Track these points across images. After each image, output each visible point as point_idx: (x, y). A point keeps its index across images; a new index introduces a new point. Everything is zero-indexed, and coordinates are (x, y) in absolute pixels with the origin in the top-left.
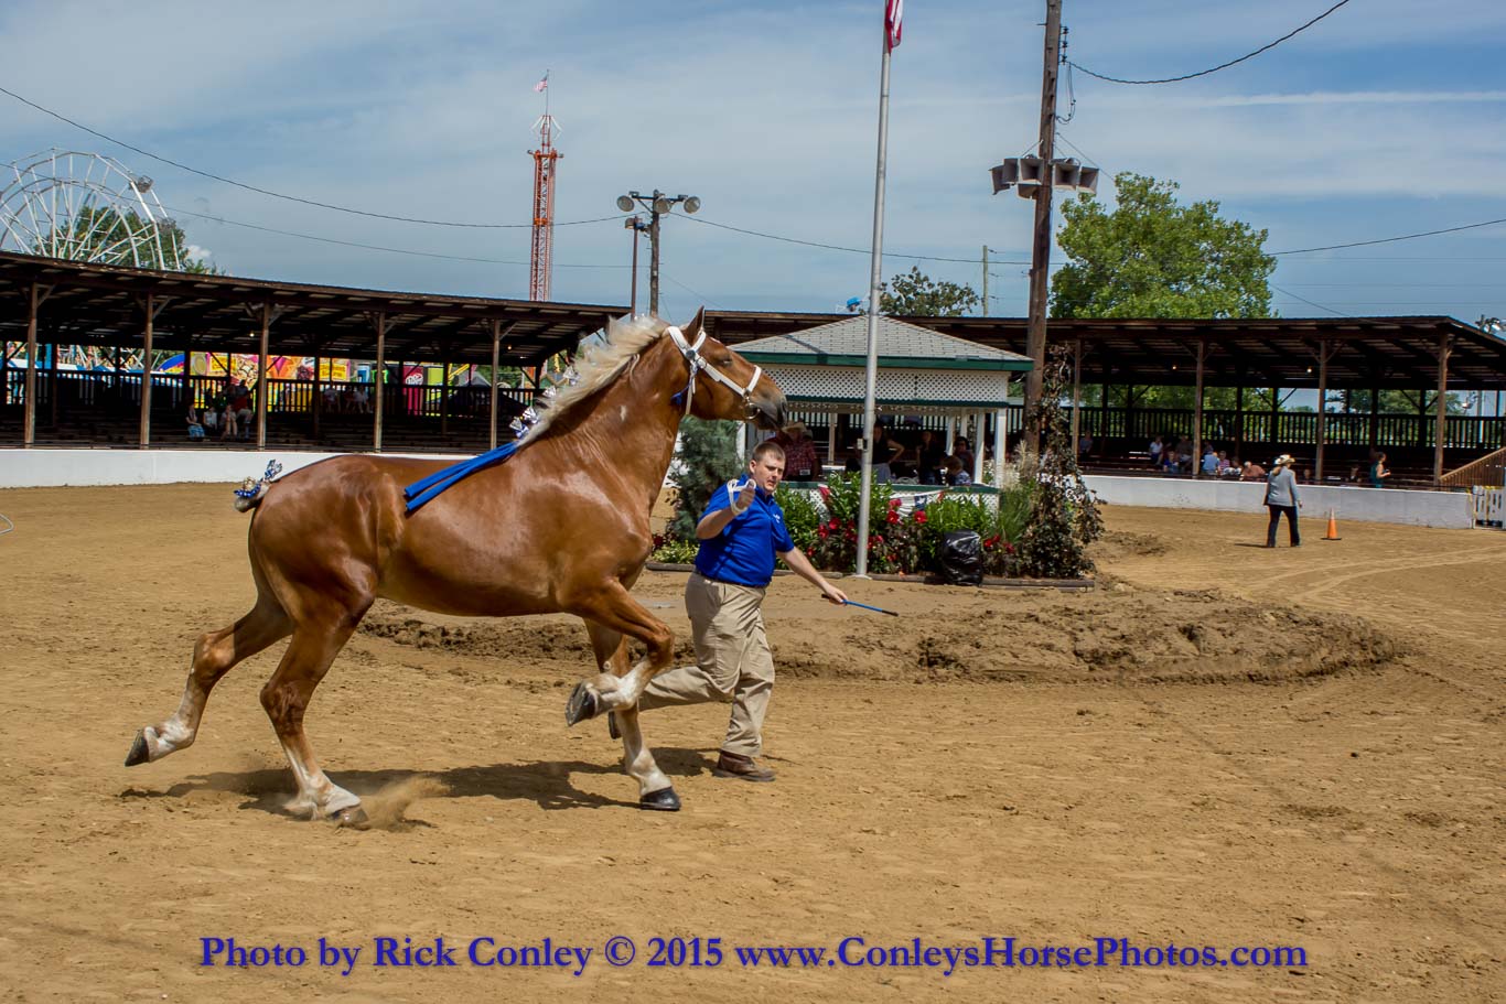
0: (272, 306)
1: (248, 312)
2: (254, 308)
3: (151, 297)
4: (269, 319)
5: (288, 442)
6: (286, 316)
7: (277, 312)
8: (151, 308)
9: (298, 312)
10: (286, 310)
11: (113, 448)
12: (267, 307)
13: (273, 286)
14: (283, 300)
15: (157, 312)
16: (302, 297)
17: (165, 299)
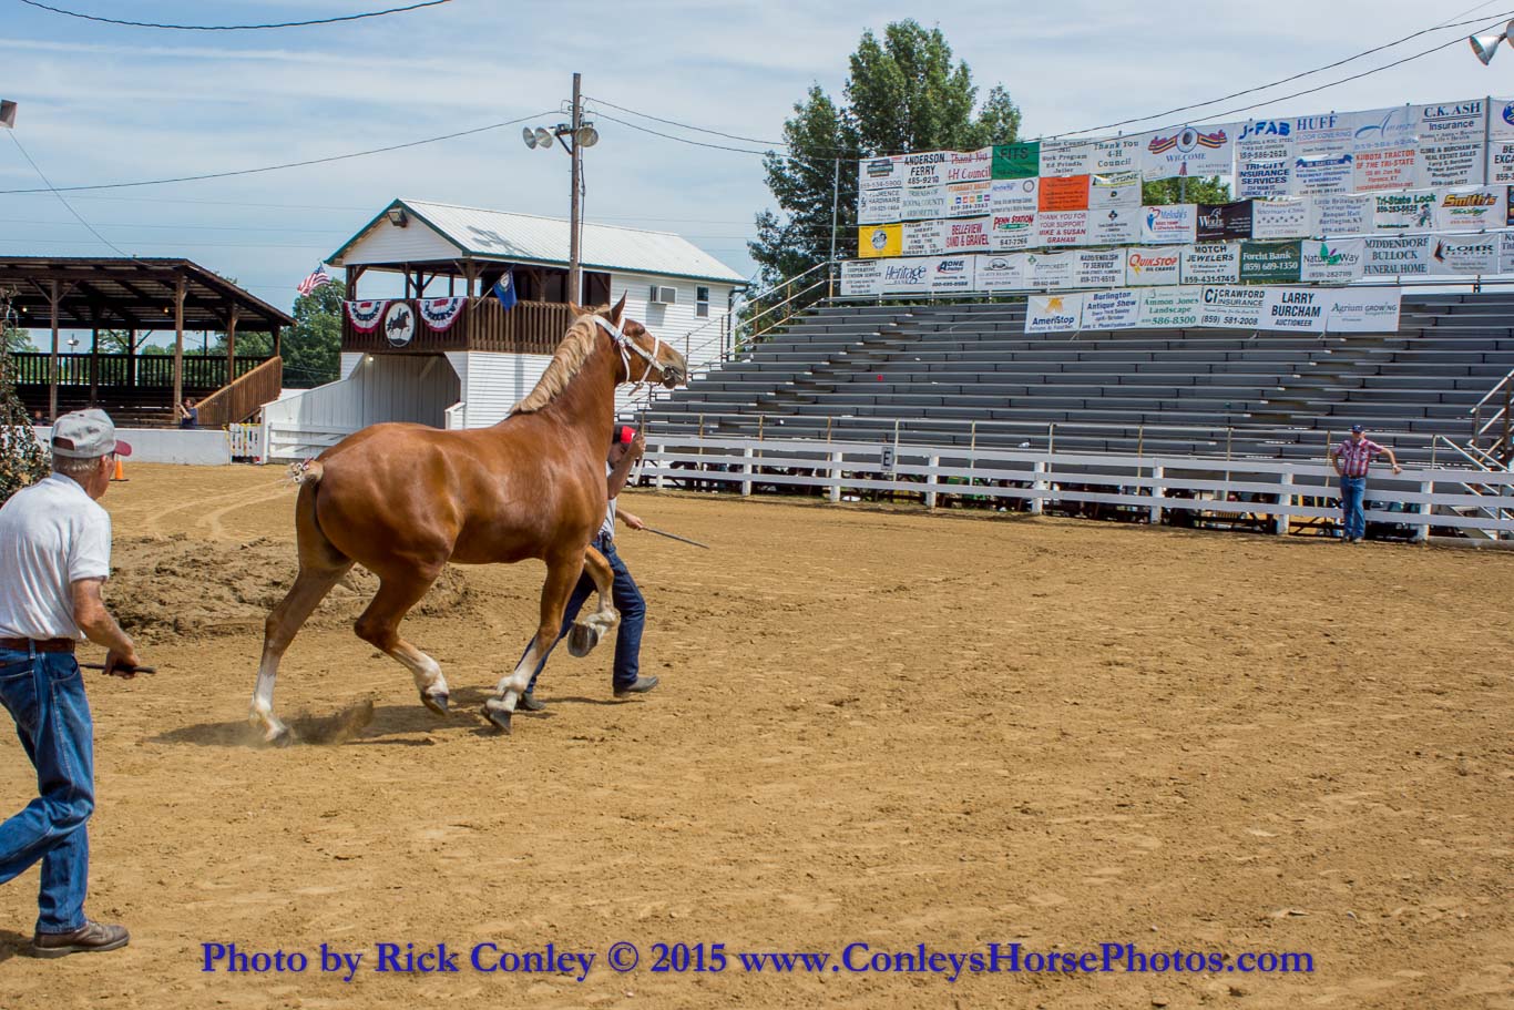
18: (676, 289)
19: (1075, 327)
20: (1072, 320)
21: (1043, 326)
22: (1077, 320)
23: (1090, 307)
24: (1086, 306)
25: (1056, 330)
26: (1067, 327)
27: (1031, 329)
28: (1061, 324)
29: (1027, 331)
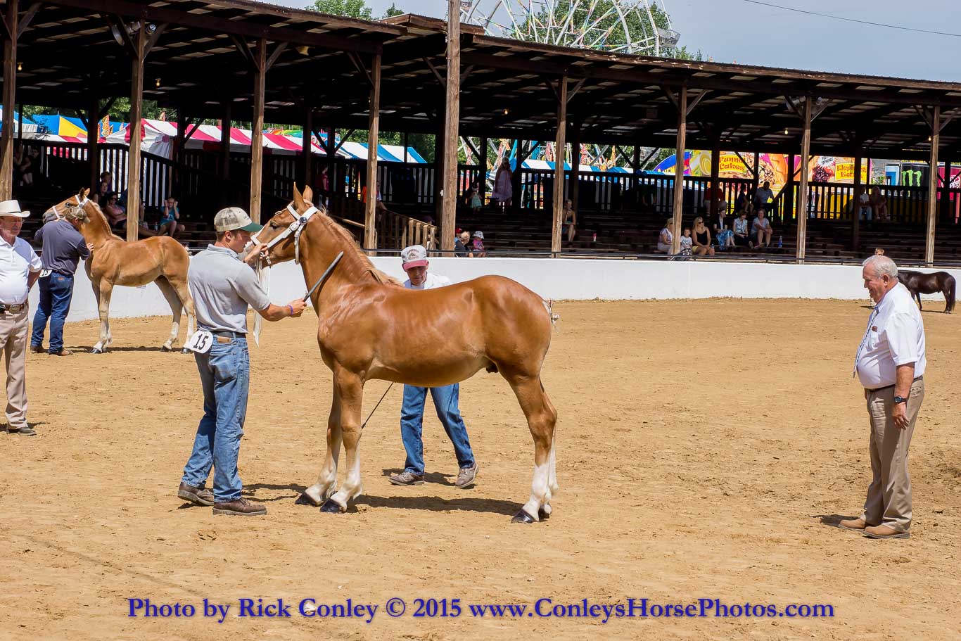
0: (815, 99)
1: (789, 106)
2: (795, 102)
3: (684, 91)
4: (811, 115)
5: (825, 253)
6: (828, 111)
7: (818, 107)
8: (684, 102)
9: (840, 106)
10: (830, 105)
11: (639, 258)
12: (810, 102)
13: (818, 78)
14: (827, 92)
15: (692, 107)
16: (848, 89)
17: (700, 92)
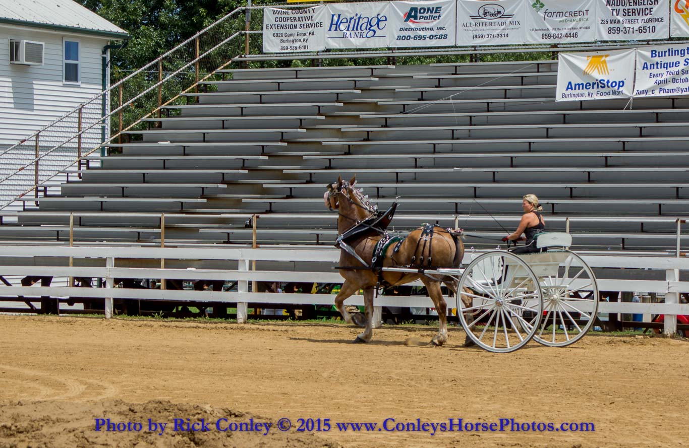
18: (43, 44)
19: (627, 92)
20: (621, 84)
21: (581, 91)
22: (629, 83)
23: (645, 67)
24: (640, 66)
25: (599, 97)
26: (614, 93)
27: (564, 96)
28: (606, 90)
29: (559, 98)
